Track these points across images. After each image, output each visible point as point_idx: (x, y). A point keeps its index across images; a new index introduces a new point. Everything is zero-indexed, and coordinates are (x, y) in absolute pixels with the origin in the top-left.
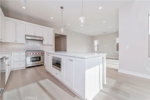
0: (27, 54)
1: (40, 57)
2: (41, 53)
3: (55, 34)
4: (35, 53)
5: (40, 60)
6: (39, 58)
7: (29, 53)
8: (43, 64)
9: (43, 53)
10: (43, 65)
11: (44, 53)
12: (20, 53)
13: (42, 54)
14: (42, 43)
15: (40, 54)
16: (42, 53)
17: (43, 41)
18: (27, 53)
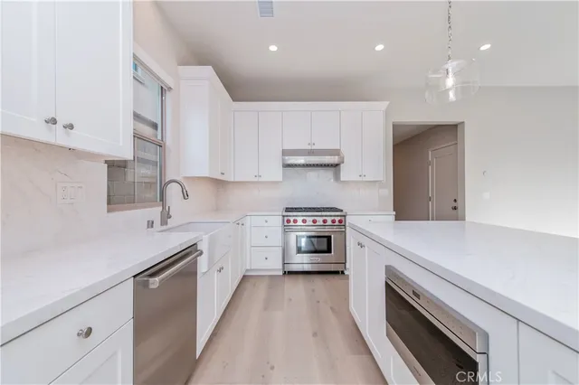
0: (286, 224)
1: (329, 238)
2: (333, 221)
3: (395, 127)
4: (312, 219)
5: (329, 251)
6: (325, 239)
7: (292, 219)
8: (340, 270)
9: (340, 221)
10: (343, 272)
11: (343, 218)
12: (266, 218)
13: (337, 223)
14: (337, 177)
15: (329, 223)
16: (337, 219)
17: (342, 165)
18: (286, 218)
